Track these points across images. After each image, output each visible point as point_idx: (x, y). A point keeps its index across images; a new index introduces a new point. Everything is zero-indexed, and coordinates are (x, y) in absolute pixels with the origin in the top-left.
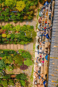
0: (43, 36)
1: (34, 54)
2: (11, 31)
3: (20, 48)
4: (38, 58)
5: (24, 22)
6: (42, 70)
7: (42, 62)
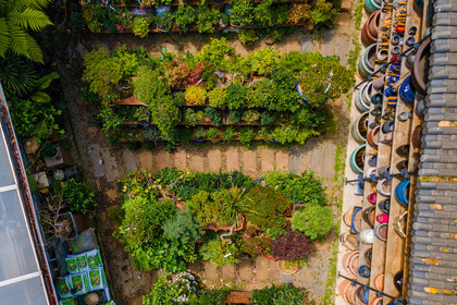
0: (385, 99)
1: (337, 193)
2: (228, 76)
3: (271, 168)
4: (357, 209)
5: (292, 41)
6: (377, 259)
7: (377, 224)
